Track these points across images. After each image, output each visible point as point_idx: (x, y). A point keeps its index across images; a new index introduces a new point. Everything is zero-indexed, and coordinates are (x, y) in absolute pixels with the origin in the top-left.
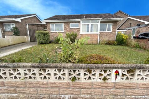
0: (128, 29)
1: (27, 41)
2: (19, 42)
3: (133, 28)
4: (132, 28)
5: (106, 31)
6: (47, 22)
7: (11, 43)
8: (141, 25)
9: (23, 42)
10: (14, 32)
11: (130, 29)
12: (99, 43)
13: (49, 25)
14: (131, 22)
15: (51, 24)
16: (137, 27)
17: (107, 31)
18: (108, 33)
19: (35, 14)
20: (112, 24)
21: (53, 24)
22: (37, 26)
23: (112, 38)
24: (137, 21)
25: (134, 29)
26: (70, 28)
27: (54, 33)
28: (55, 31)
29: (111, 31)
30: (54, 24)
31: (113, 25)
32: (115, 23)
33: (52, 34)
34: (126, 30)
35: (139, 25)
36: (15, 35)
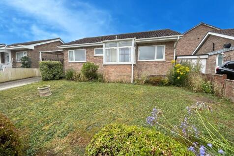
0: (210, 54)
1: (37, 75)
2: (23, 77)
3: (218, 52)
4: (216, 53)
5: (154, 59)
6: (64, 49)
7: (10, 78)
8: (232, 45)
9: (31, 76)
10: (23, 63)
11: (214, 53)
12: (134, 81)
13: (66, 53)
14: (215, 41)
15: (69, 51)
16: (225, 50)
17: (156, 60)
18: (158, 62)
19: (59, 38)
20: (164, 46)
21: (72, 50)
22: (58, 55)
23: (166, 71)
24: (224, 38)
25: (220, 54)
26: (95, 55)
27: (73, 64)
28: (74, 61)
29: (164, 59)
30: (74, 51)
31: (166, 49)
32: (170, 44)
33: (70, 65)
34: (207, 57)
35: (228, 46)
36: (24, 67)
